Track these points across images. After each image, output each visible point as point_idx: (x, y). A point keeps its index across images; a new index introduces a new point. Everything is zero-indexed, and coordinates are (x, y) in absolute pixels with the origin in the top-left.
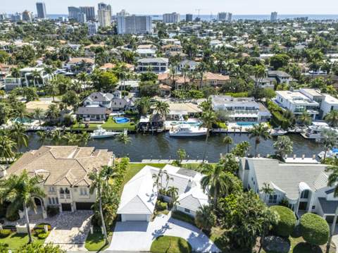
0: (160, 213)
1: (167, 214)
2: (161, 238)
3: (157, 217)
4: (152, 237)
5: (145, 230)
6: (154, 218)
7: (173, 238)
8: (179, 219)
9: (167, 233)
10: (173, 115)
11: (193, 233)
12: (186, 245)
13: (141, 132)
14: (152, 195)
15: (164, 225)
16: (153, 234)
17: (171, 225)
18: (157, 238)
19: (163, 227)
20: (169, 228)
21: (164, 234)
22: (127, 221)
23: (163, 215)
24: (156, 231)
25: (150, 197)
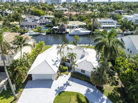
0: (62, 73)
1: (67, 74)
2: (63, 93)
3: (60, 77)
4: (56, 92)
5: (50, 87)
6: (57, 78)
7: (73, 93)
8: (77, 78)
9: (68, 89)
10: (71, 26)
12: (84, 100)
13: (54, 33)
14: (57, 61)
15: (65, 82)
16: (56, 90)
17: (71, 83)
18: (60, 94)
19: (65, 85)
20: (69, 85)
21: (65, 90)
22: (36, 80)
23: (65, 75)
24: (58, 88)
25: (55, 62)
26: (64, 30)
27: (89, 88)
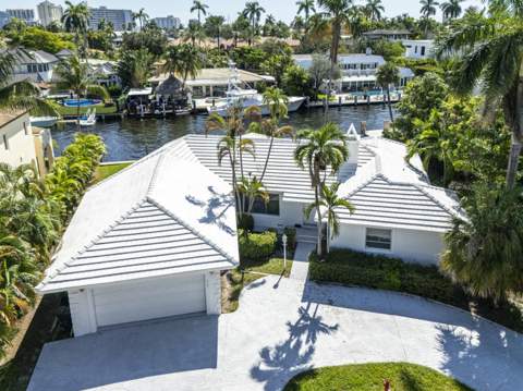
0: (254, 272)
1: (285, 273)
3: (247, 294)
6: (235, 296)
11: (447, 333)
15: (295, 317)
16: (256, 374)
17: (326, 313)
19: (295, 330)
20: (325, 329)
23: (271, 279)
24: (265, 353)
25: (206, 207)
26: (183, 103)
27: (444, 326)
